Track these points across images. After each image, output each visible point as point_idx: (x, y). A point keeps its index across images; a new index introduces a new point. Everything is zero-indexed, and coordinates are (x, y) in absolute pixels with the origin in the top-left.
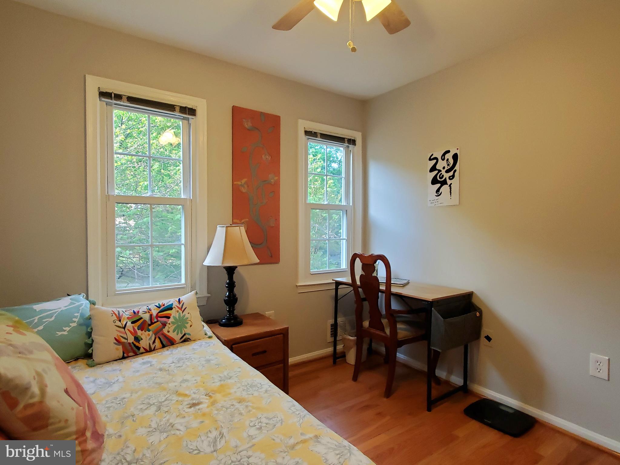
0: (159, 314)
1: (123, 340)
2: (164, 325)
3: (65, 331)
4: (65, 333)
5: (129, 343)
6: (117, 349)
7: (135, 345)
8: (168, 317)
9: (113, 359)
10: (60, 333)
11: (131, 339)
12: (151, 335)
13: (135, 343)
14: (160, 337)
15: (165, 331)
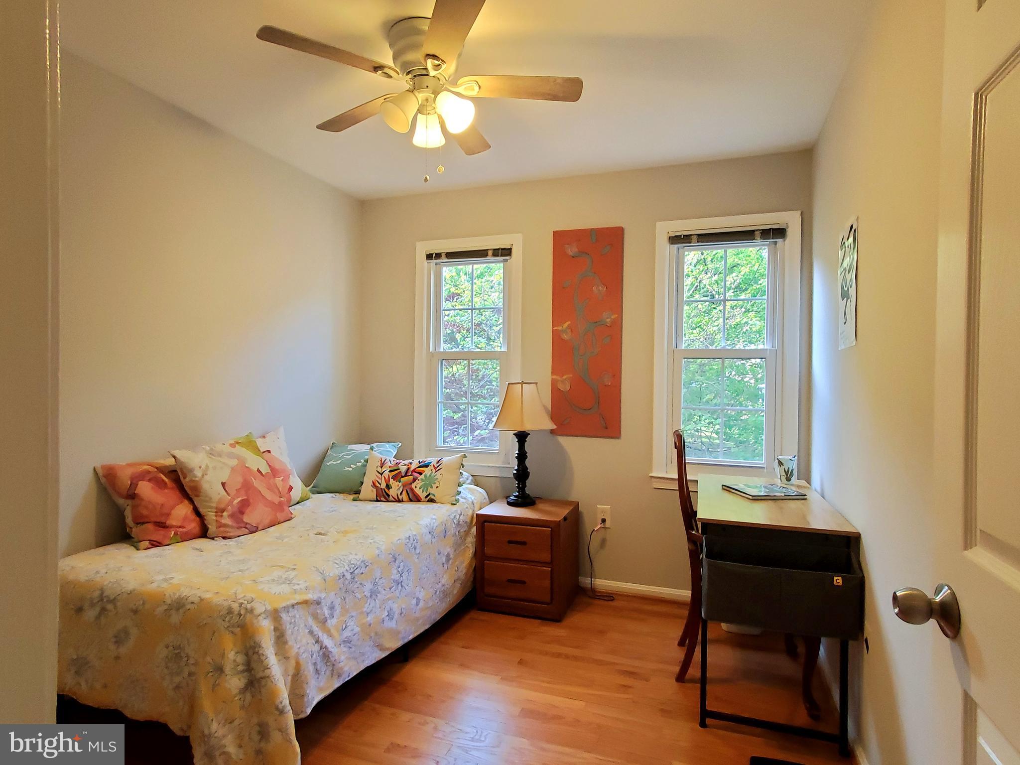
0: (417, 469)
1: (378, 484)
2: (414, 480)
3: (351, 467)
4: (350, 469)
5: (381, 488)
6: (372, 491)
7: (385, 492)
8: (421, 474)
9: (369, 499)
10: (347, 469)
11: (383, 486)
12: (400, 486)
13: (386, 490)
14: (408, 490)
15: (413, 486)
